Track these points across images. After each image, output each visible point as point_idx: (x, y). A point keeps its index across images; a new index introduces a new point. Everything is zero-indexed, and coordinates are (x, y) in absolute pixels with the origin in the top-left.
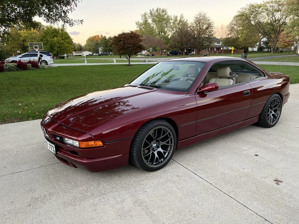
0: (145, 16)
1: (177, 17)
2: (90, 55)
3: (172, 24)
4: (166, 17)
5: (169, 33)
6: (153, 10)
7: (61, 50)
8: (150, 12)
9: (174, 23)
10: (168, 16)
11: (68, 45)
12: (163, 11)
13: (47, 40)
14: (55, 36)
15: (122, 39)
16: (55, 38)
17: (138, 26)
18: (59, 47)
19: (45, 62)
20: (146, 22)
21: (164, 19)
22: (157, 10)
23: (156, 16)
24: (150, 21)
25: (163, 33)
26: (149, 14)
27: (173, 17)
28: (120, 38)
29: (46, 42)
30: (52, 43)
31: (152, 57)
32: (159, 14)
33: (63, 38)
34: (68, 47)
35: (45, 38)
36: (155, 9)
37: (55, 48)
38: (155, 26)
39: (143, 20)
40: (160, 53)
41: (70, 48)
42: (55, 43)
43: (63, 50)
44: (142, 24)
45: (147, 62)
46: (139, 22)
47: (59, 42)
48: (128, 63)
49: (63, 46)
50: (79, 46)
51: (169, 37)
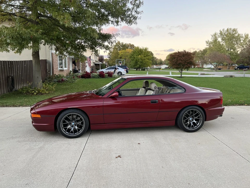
0: (215, 36)
1: (248, 35)
2: (166, 68)
3: (242, 41)
4: (236, 36)
5: (238, 50)
6: (223, 30)
7: (142, 64)
8: (220, 32)
9: (244, 41)
10: (239, 35)
11: (148, 61)
12: (234, 30)
13: (134, 57)
14: (139, 54)
15: (176, 57)
16: (139, 56)
17: (207, 44)
18: (141, 62)
19: (120, 73)
20: (215, 41)
21: (234, 37)
22: (228, 30)
23: (226, 35)
24: (220, 39)
25: (232, 50)
26: (219, 34)
27: (244, 35)
28: (175, 56)
29: (133, 58)
30: (137, 59)
31: (216, 71)
32: (230, 34)
33: (145, 56)
34: (148, 62)
35: (133, 56)
36: (226, 29)
37: (138, 63)
38: (224, 44)
39: (212, 39)
40: (228, 67)
41: (149, 63)
42: (139, 60)
43: (144, 64)
44: (212, 43)
45: (199, 75)
46: (209, 41)
47: (142, 58)
48: (180, 75)
49: (144, 61)
50: (160, 61)
51: (239, 52)
